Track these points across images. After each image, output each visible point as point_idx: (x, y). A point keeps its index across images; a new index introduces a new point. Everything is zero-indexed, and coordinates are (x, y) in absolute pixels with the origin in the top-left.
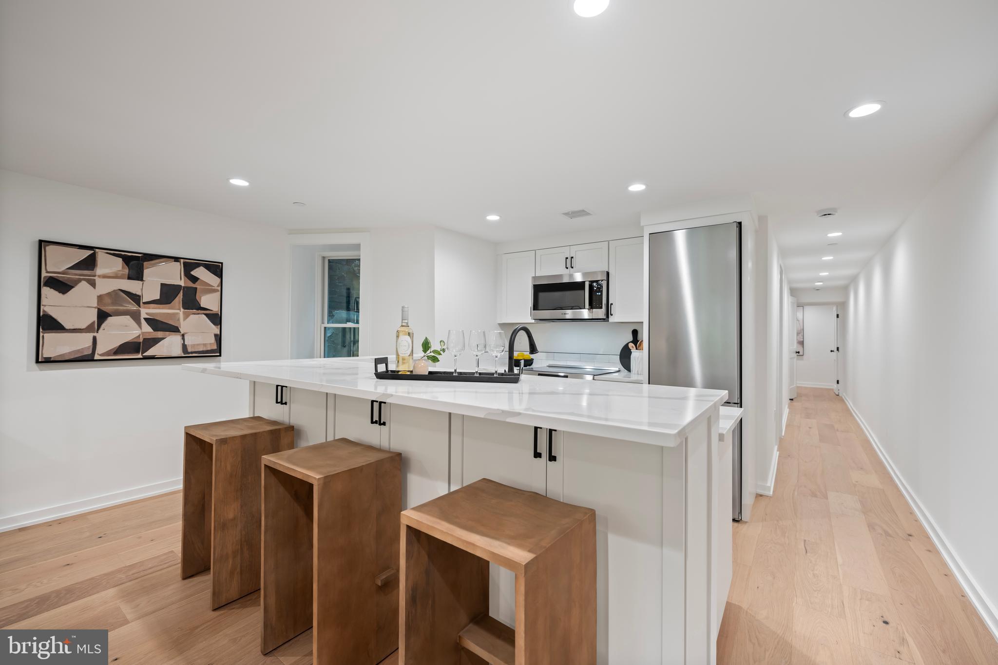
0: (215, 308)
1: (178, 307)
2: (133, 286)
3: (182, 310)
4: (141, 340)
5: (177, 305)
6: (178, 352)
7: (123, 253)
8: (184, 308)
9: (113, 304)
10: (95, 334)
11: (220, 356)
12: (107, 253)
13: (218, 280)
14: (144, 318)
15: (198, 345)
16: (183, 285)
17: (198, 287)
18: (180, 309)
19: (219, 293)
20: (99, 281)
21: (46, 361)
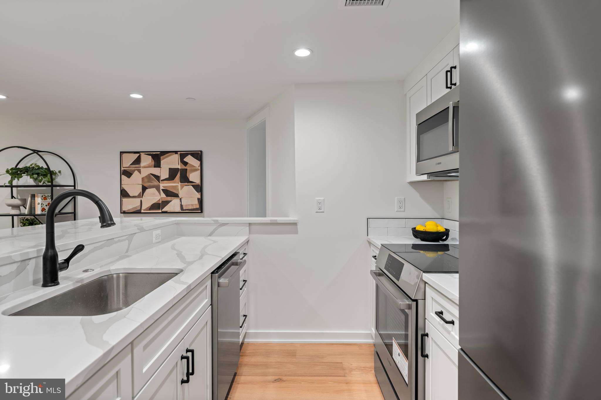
0: (197, 181)
1: (177, 182)
2: (156, 171)
3: (180, 183)
4: (161, 202)
5: (177, 180)
6: (178, 209)
7: (152, 153)
8: (181, 182)
9: (149, 182)
10: (141, 199)
11: (202, 212)
12: (145, 154)
13: (198, 163)
14: (162, 189)
15: (189, 205)
16: (180, 168)
17: (188, 168)
18: (178, 183)
19: (199, 171)
20: (142, 170)
21: (124, 212)
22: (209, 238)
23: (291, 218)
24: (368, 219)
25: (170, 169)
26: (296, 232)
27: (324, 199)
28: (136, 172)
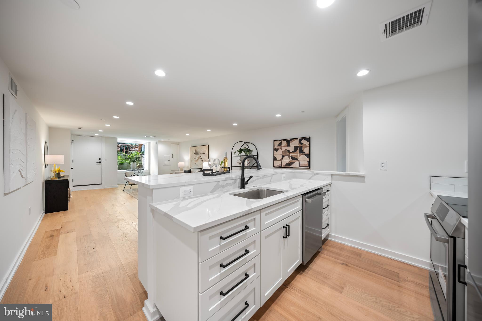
0: (308, 152)
2: (288, 148)
3: (299, 154)
4: (290, 163)
6: (298, 166)
7: (286, 140)
8: (299, 153)
9: (285, 153)
10: (282, 161)
11: (310, 168)
12: (284, 141)
13: (308, 143)
14: (291, 157)
15: (303, 164)
16: (299, 146)
17: (303, 146)
19: (309, 147)
20: (282, 148)
21: (275, 167)
22: (309, 180)
23: (361, 173)
24: (431, 177)
25: (294, 147)
26: (364, 182)
27: (387, 161)
28: (280, 149)
